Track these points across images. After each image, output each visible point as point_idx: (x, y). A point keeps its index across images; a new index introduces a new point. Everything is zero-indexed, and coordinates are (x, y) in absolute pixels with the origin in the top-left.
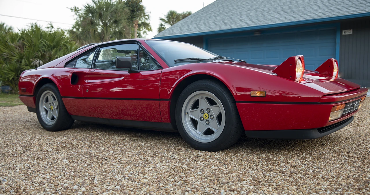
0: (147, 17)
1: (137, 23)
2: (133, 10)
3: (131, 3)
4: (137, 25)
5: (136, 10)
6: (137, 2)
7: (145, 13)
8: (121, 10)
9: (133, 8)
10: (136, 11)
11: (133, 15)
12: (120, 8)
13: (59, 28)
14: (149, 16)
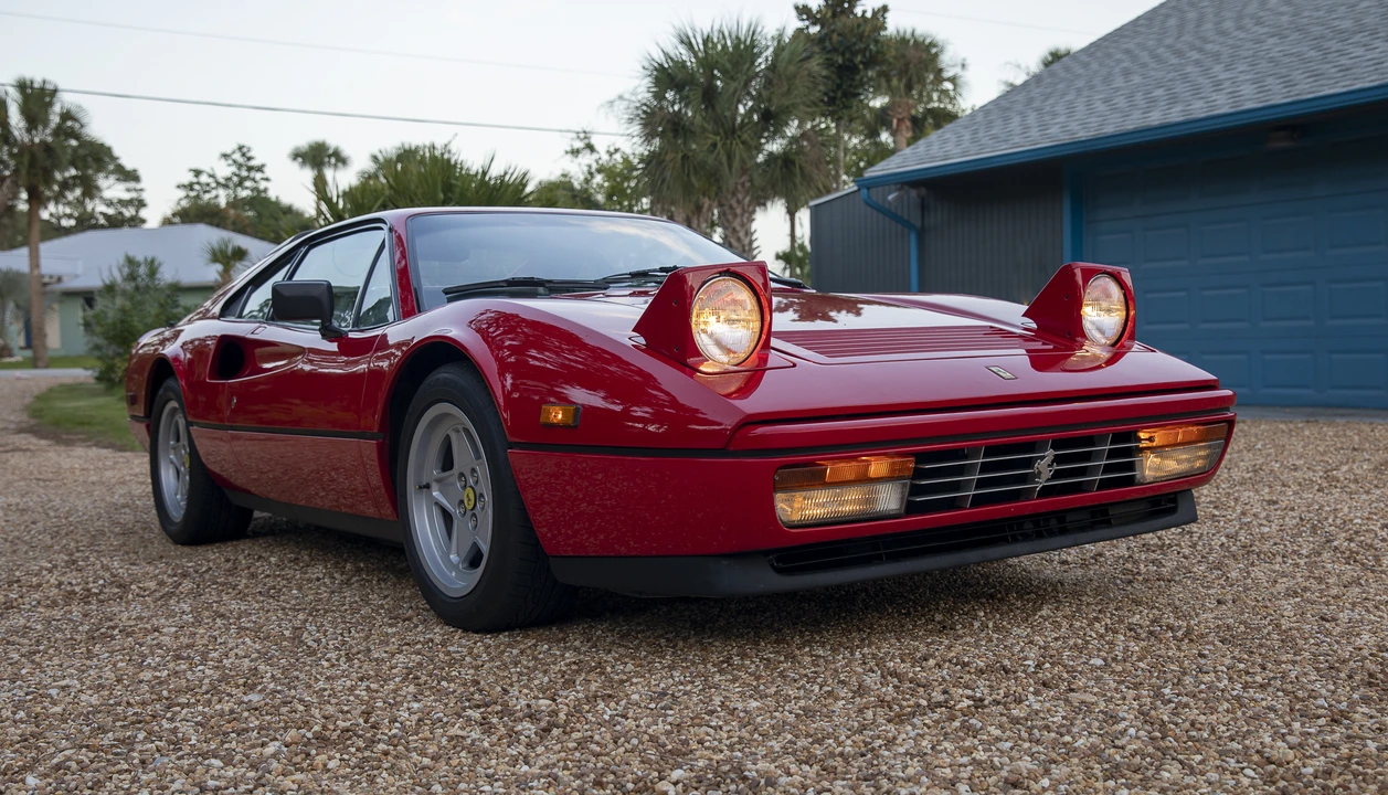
0: (948, 86)
1: (905, 114)
2: (847, 63)
3: (839, 35)
4: (908, 123)
5: (861, 62)
6: (864, 31)
7: (941, 70)
8: (792, 68)
9: (847, 56)
10: (861, 66)
11: (851, 86)
12: (790, 62)
13: (617, 150)
14: (959, 81)
